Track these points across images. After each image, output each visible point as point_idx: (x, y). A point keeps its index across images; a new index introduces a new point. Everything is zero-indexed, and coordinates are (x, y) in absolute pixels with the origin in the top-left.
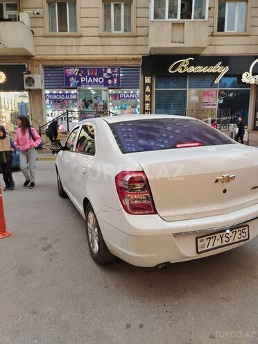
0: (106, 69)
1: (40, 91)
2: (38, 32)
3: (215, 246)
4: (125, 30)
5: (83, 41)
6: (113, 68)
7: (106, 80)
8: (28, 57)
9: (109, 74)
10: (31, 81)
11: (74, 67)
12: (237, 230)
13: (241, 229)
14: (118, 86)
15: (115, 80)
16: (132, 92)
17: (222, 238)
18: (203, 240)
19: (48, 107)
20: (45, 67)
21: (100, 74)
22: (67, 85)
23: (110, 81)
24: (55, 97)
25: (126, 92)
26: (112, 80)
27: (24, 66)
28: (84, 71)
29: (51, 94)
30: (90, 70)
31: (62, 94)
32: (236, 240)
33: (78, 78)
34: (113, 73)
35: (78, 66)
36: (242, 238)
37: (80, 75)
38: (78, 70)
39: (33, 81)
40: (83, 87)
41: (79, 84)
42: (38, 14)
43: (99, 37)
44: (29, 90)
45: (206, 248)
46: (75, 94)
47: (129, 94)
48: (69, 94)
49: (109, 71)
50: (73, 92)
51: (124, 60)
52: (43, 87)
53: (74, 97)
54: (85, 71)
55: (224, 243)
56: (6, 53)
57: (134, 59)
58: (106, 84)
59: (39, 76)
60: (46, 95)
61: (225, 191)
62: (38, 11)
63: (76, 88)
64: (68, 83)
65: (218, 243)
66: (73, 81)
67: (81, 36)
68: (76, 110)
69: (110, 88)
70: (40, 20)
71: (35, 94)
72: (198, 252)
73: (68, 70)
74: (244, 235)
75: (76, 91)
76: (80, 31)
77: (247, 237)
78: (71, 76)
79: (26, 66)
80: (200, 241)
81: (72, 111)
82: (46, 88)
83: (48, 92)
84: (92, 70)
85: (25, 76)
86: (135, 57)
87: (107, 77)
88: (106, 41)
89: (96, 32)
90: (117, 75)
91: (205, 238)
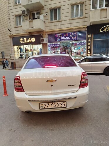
0: (71, 33)
1: (46, 44)
2: (46, 21)
3: (48, 108)
4: (80, 16)
5: (63, 23)
6: (74, 32)
7: (71, 37)
8: (42, 31)
9: (72, 35)
10: (43, 40)
11: (59, 33)
12: (60, 103)
13: (62, 102)
14: (76, 40)
15: (75, 37)
16: (82, 42)
17: (52, 105)
18: (42, 104)
19: (49, 50)
20: (48, 35)
21: (69, 35)
22: (56, 41)
23: (73, 38)
24: (52, 46)
25: (80, 42)
26: (74, 37)
27: (41, 35)
29: (50, 45)
30: (65, 34)
31: (54, 45)
32: (59, 106)
33: (60, 38)
34: (74, 34)
35: (60, 33)
36: (63, 106)
37: (61, 36)
38: (60, 35)
39: (44, 40)
40: (62, 41)
41: (61, 40)
42: (46, 15)
43: (69, 20)
44: (42, 44)
45: (44, 108)
47: (81, 43)
48: (57, 44)
49: (73, 34)
50: (58, 44)
51: (79, 28)
52: (47, 42)
53: (59, 45)
54: (63, 34)
55: (53, 107)
56: (35, 31)
57: (84, 28)
58: (71, 39)
59: (46, 38)
60: (48, 45)
61: (52, 86)
62: (46, 13)
63: (59, 42)
65: (50, 107)
66: (58, 39)
67: (62, 21)
68: (59, 50)
69: (73, 41)
70: (47, 17)
71: (45, 45)
72: (40, 109)
73: (56, 35)
74: (64, 105)
75: (59, 43)
76: (62, 19)
77: (65, 106)
78: (57, 37)
79: (42, 35)
80: (41, 105)
81: (58, 51)
82: (48, 43)
83: (49, 44)
84: (66, 34)
85: (41, 39)
86: (84, 26)
87: (72, 36)
88: (72, 21)
89: (68, 18)
90: (76, 35)
91: (43, 104)
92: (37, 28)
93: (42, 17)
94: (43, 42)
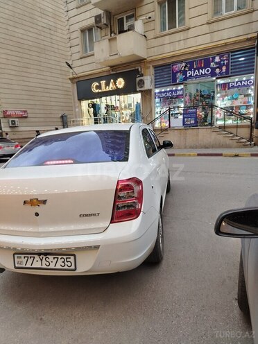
0: (214, 58)
1: (150, 91)
2: (150, 35)
3: (33, 266)
4: (239, 8)
5: (191, 33)
6: (221, 55)
7: (214, 69)
8: (141, 61)
9: (216, 63)
10: (142, 83)
11: (181, 62)
12: (60, 257)
13: (65, 257)
14: (227, 75)
15: (224, 69)
16: (244, 79)
17: (42, 260)
18: (20, 257)
19: (157, 105)
20: (155, 67)
21: (207, 65)
22: (174, 82)
23: (218, 71)
24: (163, 95)
25: (237, 80)
26: (220, 68)
27: (138, 69)
28: (190, 65)
29: (160, 92)
30: (197, 62)
31: (169, 91)
32: (58, 266)
33: (185, 73)
34: (221, 60)
35: (185, 60)
36: (66, 267)
37: (187, 69)
38: (184, 64)
39: (144, 83)
40: (189, 81)
41: (186, 79)
42: (150, 18)
43: (208, 24)
44: (140, 91)
45: (24, 266)
46: (181, 90)
47: (241, 82)
48: (176, 91)
49: (217, 59)
50: (179, 88)
51: (235, 43)
52: (151, 88)
53: (180, 93)
54: (191, 63)
55: (44, 266)
56: (124, 61)
57: (248, 40)
58: (213, 74)
59: (149, 77)
60: (155, 93)
61: (37, 214)
62: (150, 15)
63: (182, 84)
64: (174, 79)
65: (37, 264)
66: (180, 77)
67: (189, 29)
68: (182, 105)
69: (217, 78)
70: (152, 24)
71: (146, 94)
72: (16, 268)
73: (175, 67)
74: (69, 264)
75: (182, 86)
76: (188, 23)
77: (73, 267)
78: (177, 72)
79: (140, 69)
80: (18, 257)
81: (178, 107)
82: (156, 88)
83: (157, 91)
84: (199, 62)
85: (138, 79)
86: (249, 36)
87: (215, 66)
88: (215, 27)
89: (204, 19)
90: (226, 62)
91: (23, 256)
92: (127, 54)
93: (139, 25)
94: (142, 87)
